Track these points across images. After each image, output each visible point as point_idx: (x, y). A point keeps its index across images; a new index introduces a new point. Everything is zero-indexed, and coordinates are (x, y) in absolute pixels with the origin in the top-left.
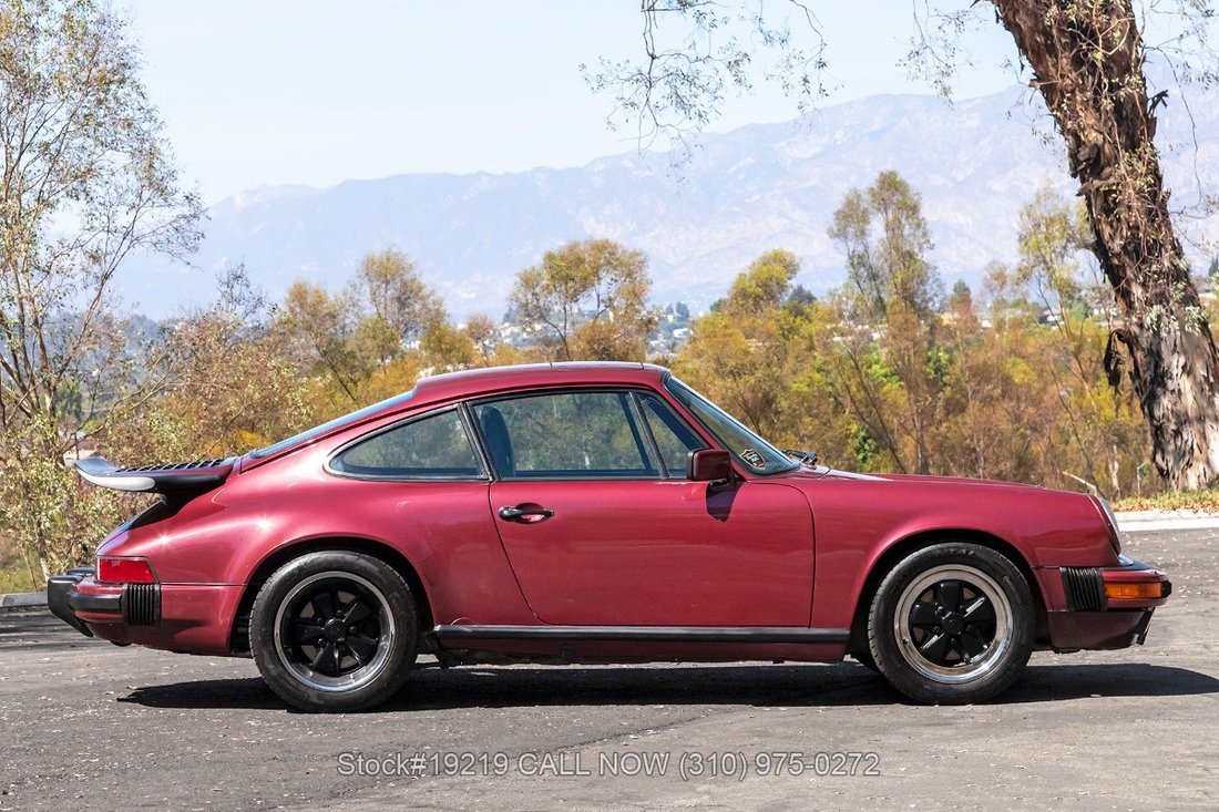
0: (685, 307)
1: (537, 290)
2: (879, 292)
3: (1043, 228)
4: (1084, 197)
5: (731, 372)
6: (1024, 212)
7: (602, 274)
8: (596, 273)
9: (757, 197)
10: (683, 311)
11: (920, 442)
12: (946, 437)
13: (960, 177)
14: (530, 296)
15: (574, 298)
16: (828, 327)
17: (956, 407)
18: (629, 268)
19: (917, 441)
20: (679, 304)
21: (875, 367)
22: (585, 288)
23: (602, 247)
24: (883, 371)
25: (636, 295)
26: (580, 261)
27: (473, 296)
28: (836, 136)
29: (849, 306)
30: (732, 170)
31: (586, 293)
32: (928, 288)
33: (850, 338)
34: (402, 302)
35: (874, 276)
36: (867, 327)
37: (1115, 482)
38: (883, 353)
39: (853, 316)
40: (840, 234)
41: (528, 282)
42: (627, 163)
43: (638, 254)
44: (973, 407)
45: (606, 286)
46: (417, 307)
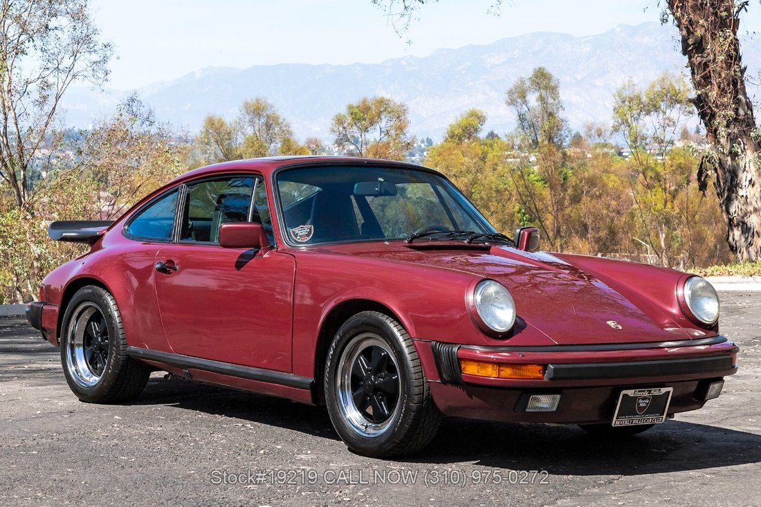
0: (431, 140)
1: (345, 125)
2: (536, 134)
3: (627, 103)
4: (690, 68)
5: (454, 175)
6: (616, 94)
7: (383, 117)
8: (379, 117)
9: (471, 84)
10: (430, 142)
11: (556, 218)
12: (571, 217)
13: (579, 77)
14: (341, 129)
15: (366, 130)
16: (506, 153)
17: (576, 199)
18: (399, 114)
19: (555, 217)
20: (428, 139)
21: (532, 176)
22: (372, 124)
23: (381, 102)
24: (536, 178)
25: (401, 129)
26: (368, 109)
27: (319, 129)
28: (515, 53)
29: (517, 142)
30: (459, 68)
31: (373, 127)
32: (562, 132)
33: (519, 160)
34: (268, 126)
35: (532, 125)
36: (527, 154)
37: (663, 244)
38: (536, 168)
39: (520, 148)
40: (512, 102)
41: (340, 121)
42: (403, 63)
43: (403, 106)
44: (585, 199)
45: (384, 123)
46: (277, 129)
